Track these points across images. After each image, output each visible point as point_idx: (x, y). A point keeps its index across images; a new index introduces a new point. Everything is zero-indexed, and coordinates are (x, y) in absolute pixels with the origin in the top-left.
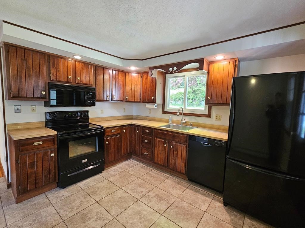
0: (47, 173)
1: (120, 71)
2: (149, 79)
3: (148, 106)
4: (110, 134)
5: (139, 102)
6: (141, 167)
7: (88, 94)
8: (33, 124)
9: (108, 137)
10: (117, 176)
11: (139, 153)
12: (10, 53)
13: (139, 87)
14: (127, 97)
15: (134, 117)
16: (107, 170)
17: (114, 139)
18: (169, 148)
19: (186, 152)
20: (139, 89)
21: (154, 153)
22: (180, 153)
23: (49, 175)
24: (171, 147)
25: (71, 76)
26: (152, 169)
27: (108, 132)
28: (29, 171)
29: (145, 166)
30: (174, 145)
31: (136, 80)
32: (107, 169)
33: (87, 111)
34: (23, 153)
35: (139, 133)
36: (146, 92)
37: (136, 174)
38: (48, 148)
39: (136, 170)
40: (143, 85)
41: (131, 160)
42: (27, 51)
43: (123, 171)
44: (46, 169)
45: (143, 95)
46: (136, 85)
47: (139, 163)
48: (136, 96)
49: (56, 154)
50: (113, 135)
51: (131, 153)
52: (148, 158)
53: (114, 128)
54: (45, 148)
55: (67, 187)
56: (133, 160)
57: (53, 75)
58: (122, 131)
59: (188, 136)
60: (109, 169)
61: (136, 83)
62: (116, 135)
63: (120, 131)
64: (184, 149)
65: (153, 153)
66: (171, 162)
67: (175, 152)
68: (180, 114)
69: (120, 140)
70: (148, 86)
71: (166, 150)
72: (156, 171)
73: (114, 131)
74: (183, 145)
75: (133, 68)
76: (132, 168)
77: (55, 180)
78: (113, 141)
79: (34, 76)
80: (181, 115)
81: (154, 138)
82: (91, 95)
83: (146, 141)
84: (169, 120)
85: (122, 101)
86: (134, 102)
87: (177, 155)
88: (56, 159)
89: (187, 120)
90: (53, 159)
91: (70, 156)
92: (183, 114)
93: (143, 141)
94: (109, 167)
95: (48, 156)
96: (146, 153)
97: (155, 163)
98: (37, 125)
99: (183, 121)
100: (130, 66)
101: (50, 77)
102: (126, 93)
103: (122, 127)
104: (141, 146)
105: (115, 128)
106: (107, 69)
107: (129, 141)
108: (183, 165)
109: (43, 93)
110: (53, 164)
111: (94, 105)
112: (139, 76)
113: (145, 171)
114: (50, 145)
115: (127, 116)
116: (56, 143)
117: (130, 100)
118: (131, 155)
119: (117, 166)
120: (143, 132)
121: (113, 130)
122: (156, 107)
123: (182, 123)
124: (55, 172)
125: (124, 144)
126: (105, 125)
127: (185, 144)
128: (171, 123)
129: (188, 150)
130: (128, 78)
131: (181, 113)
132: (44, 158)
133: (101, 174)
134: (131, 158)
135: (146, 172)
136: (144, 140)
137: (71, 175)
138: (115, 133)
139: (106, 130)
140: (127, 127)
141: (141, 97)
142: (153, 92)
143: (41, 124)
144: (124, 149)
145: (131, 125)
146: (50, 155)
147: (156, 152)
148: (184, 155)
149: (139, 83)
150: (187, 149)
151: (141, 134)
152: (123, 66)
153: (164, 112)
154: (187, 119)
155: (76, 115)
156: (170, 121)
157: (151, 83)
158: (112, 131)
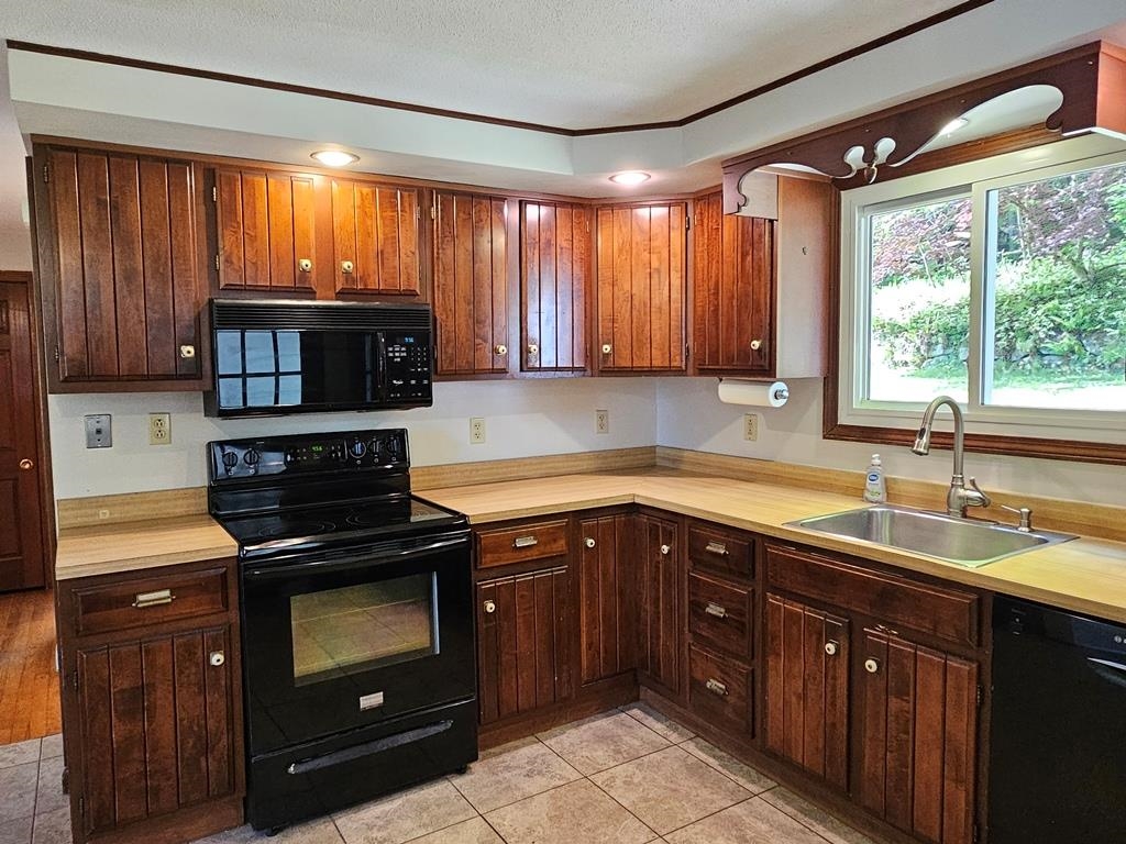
0: (194, 746)
1: (563, 204)
2: (729, 231)
3: (732, 392)
4: (508, 558)
5: (680, 372)
6: (689, 768)
7: (391, 342)
8: (158, 502)
9: (493, 574)
10: (541, 806)
11: (675, 677)
12: (54, 183)
13: (676, 281)
14: (607, 348)
15: (659, 462)
16: (494, 760)
17: (531, 584)
18: (854, 666)
19: (979, 710)
20: (676, 295)
21: (764, 691)
22: (929, 711)
23: (203, 759)
24: (871, 665)
25: (308, 257)
26: (754, 788)
27: (497, 548)
28: (119, 731)
29: (711, 761)
30: (885, 656)
31: (659, 242)
32: (496, 755)
33: (401, 435)
34: (93, 641)
35: (675, 557)
36: (716, 309)
37: (652, 807)
38: (196, 622)
39: (654, 780)
40: (699, 266)
41: (636, 712)
42: (120, 160)
43: (576, 776)
44: (191, 727)
45: (700, 332)
46: (658, 271)
47: (681, 734)
48: (657, 337)
49: (237, 655)
50: (519, 568)
51: (635, 669)
52: (729, 712)
53: (531, 527)
54: (184, 625)
55: (289, 831)
56: (648, 713)
57: (228, 261)
58: (575, 544)
59: (989, 601)
60: (507, 757)
61: (655, 264)
62: (540, 563)
63: (563, 542)
64: (959, 688)
65: (754, 687)
66: (872, 761)
67: (894, 703)
68: (942, 441)
69: (564, 596)
70: (729, 272)
71: (834, 678)
72: (780, 803)
73: (531, 541)
74: (953, 663)
75: (629, 179)
76: (630, 768)
77: (232, 786)
78: (522, 596)
79: (148, 274)
80: (950, 447)
81: (759, 591)
82: (408, 346)
83: (714, 609)
84: (864, 477)
85: (583, 369)
86: (652, 372)
87: (909, 722)
88: (237, 683)
89: (990, 486)
90: (223, 683)
91: (300, 669)
92: (960, 443)
93: (697, 608)
94: (508, 741)
95: (197, 665)
96: (712, 684)
97: (772, 754)
98: (176, 506)
99: (961, 492)
100: (611, 167)
101: (218, 271)
102: (603, 327)
103: (577, 519)
104: (689, 638)
105: (538, 527)
106: (491, 198)
107: (622, 602)
108: (960, 798)
109: (188, 351)
110: (222, 704)
111: (427, 400)
112: (676, 221)
113: (705, 793)
114: (206, 608)
115: (621, 453)
116: (233, 597)
117: (626, 363)
118: (636, 684)
119: (551, 742)
120: (698, 556)
121: (520, 535)
122: (781, 402)
123: (956, 504)
124: (232, 747)
125: (592, 622)
126: (478, 506)
127: (970, 654)
128: (879, 498)
129: (988, 701)
130: (609, 238)
131: (951, 436)
132: (181, 672)
133: (459, 781)
134: (637, 699)
135: (713, 802)
136: (703, 600)
137: (303, 768)
138: (534, 555)
139: (482, 534)
140: (609, 519)
141: (690, 343)
142: (759, 311)
143: (193, 501)
144: (590, 646)
145: (633, 508)
146: (209, 659)
147: (775, 682)
148: (962, 729)
149: (677, 262)
150: (982, 691)
151: (688, 565)
152: (571, 174)
153: (834, 429)
154: (994, 478)
155: (343, 453)
156: (875, 489)
157: (744, 256)
158: (520, 543)
